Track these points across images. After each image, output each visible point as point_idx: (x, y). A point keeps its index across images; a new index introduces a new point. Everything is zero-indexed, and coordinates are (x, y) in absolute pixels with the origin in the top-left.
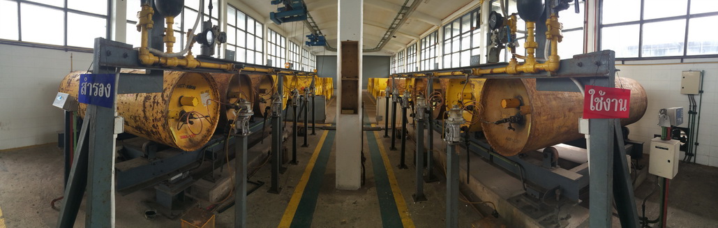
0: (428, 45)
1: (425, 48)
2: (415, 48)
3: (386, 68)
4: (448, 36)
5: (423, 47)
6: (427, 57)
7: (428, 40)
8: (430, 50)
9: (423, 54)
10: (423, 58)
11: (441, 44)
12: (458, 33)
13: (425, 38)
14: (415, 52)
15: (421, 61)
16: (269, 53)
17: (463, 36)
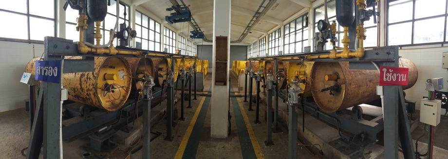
0: (273, 38)
1: (272, 40)
2: (264, 40)
3: (245, 54)
4: (287, 32)
5: (270, 40)
6: (273, 46)
7: (274, 35)
8: (275, 41)
9: (270, 44)
10: (270, 47)
11: (282, 37)
12: (294, 30)
13: (272, 33)
14: (264, 42)
15: (269, 49)
16: (165, 43)
17: (297, 32)
